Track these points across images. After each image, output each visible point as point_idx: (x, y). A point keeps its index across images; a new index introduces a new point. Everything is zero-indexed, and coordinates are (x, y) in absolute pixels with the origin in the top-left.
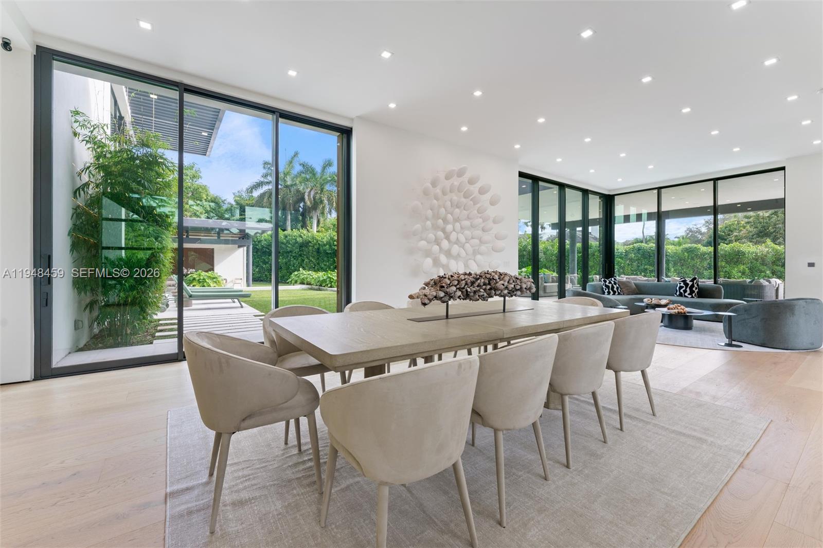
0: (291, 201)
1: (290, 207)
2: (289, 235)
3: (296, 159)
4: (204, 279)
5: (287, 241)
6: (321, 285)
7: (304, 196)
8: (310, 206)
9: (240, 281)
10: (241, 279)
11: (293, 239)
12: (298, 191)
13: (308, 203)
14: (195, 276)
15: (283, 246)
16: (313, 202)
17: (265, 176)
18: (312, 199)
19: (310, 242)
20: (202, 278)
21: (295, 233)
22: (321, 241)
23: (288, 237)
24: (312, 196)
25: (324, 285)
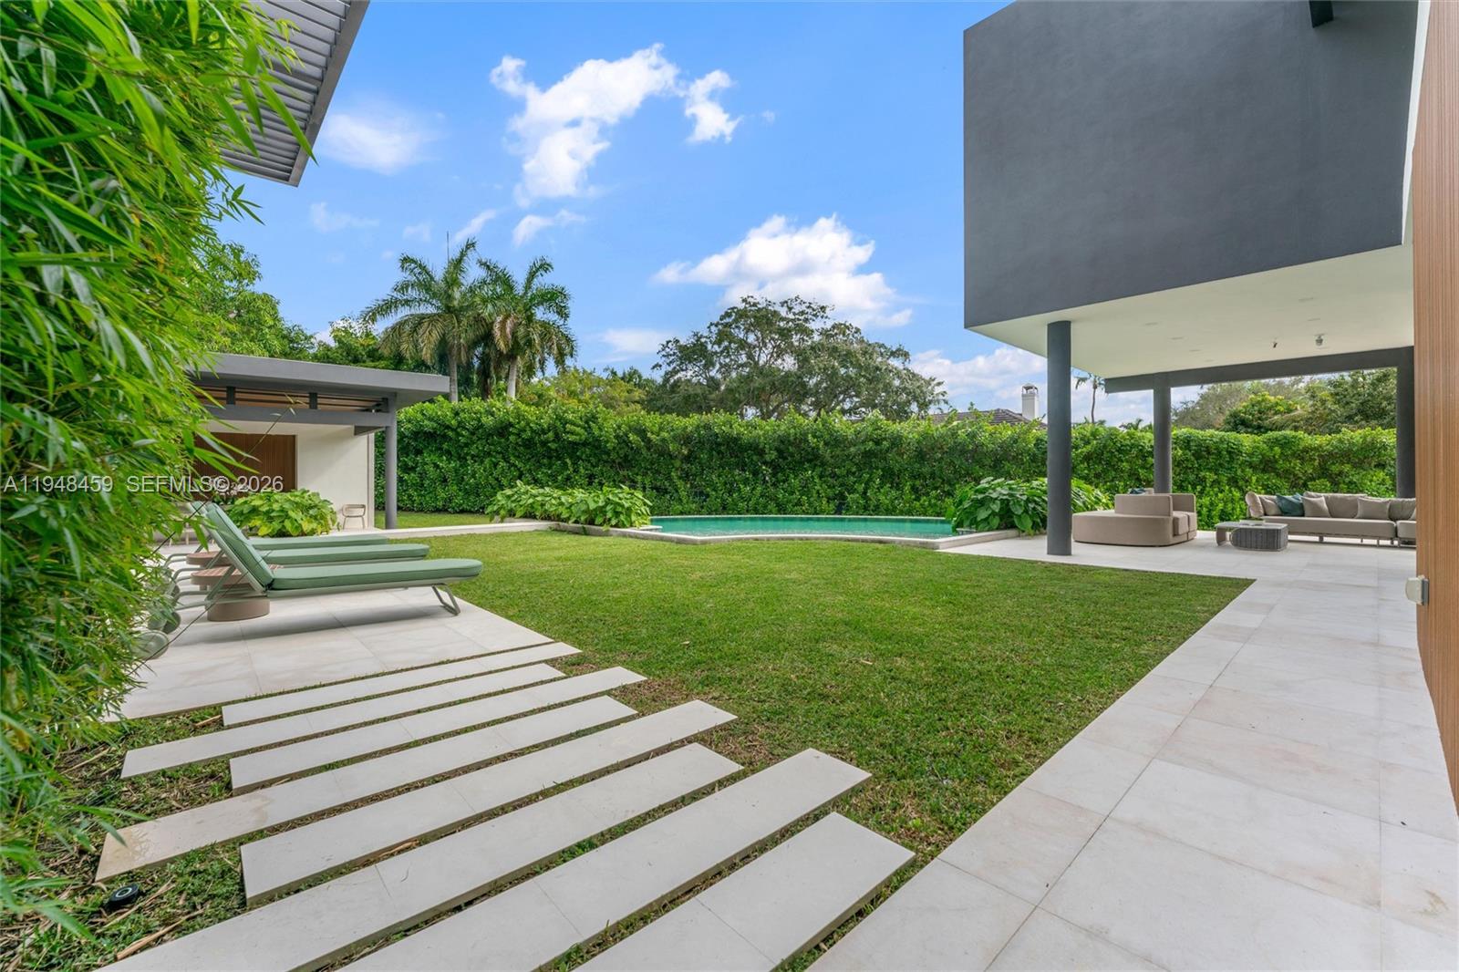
0: (462, 340)
1: (460, 354)
2: (463, 411)
3: (470, 253)
4: (282, 510)
5: (459, 423)
6: (592, 522)
7: (492, 329)
8: (505, 352)
9: (360, 512)
10: (363, 506)
11: (473, 419)
12: (478, 319)
13: (502, 346)
14: (257, 503)
15: (450, 433)
16: (511, 342)
17: (403, 288)
18: (510, 336)
19: (511, 425)
20: (276, 506)
21: (478, 407)
22: (537, 424)
23: (462, 415)
24: (508, 330)
25: (599, 520)
